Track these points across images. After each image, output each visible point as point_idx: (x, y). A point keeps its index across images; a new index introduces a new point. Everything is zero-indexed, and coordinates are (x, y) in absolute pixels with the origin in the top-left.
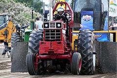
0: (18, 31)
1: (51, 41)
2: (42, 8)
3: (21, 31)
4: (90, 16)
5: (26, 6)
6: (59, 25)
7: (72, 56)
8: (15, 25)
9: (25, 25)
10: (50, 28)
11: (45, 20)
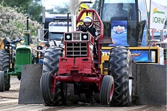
0: (6, 48)
2: (41, 15)
3: (10, 48)
4: (123, 27)
5: (18, 12)
6: (85, 37)
7: (101, 80)
8: (3, 39)
9: (17, 39)
10: (73, 41)
11: (45, 31)
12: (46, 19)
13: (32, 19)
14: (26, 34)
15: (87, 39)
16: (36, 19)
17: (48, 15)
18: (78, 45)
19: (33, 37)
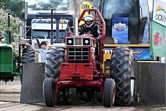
1: (77, 62)
2: (24, 11)
4: (125, 25)
6: (87, 42)
10: (74, 45)
11: (27, 29)
12: (29, 16)
13: (13, 16)
14: (7, 32)
15: (89, 44)
16: (17, 16)
17: (30, 12)
18: (80, 50)
19: (15, 34)
